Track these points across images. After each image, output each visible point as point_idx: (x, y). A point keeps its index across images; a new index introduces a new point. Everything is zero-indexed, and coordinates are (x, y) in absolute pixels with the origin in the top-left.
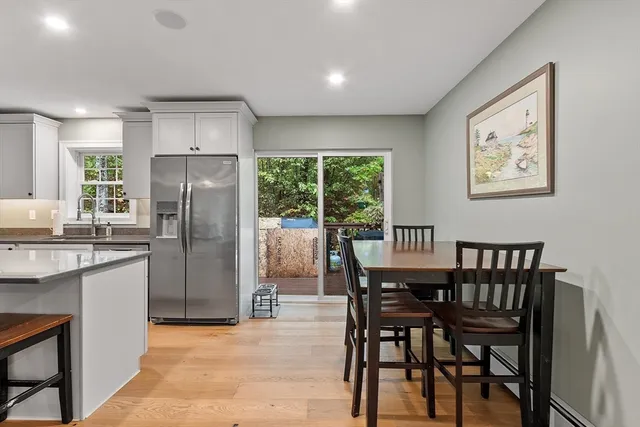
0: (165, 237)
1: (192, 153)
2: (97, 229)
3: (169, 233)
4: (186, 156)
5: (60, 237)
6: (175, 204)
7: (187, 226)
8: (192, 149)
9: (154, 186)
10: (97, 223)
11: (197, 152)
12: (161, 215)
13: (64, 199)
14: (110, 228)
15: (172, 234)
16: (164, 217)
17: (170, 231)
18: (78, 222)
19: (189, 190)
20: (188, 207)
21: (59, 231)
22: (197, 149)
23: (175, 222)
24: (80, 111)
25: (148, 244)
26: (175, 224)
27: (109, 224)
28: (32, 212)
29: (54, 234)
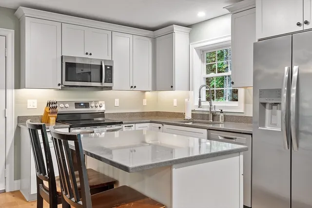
0: (268, 128)
1: (300, 28)
2: (214, 116)
3: (272, 124)
4: (292, 34)
5: (188, 121)
6: (279, 91)
7: (293, 118)
8: (299, 24)
9: (256, 73)
10: (213, 110)
11: (306, 27)
12: (264, 104)
13: (193, 90)
14: (222, 115)
15: (275, 125)
16: (267, 106)
17: (274, 123)
18: (200, 109)
19: (295, 75)
20: (293, 95)
21: (188, 116)
22: (306, 23)
23: (279, 112)
24: (201, 15)
25: (251, 134)
26: (279, 114)
27: (222, 112)
28: (175, 100)
29: (186, 118)
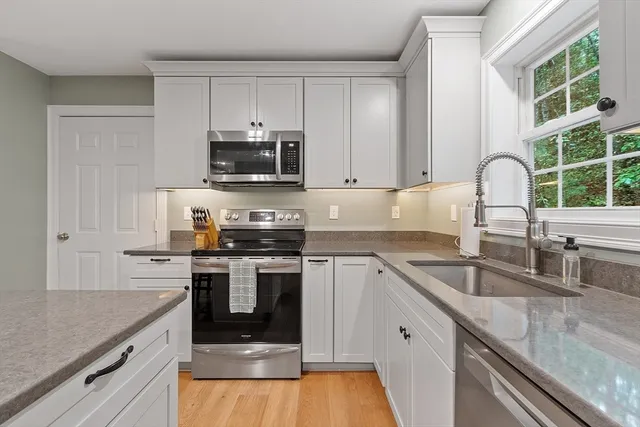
2: (542, 255)
10: (538, 237)
21: (470, 247)
27: (570, 244)
28: (454, 208)
29: (462, 253)
